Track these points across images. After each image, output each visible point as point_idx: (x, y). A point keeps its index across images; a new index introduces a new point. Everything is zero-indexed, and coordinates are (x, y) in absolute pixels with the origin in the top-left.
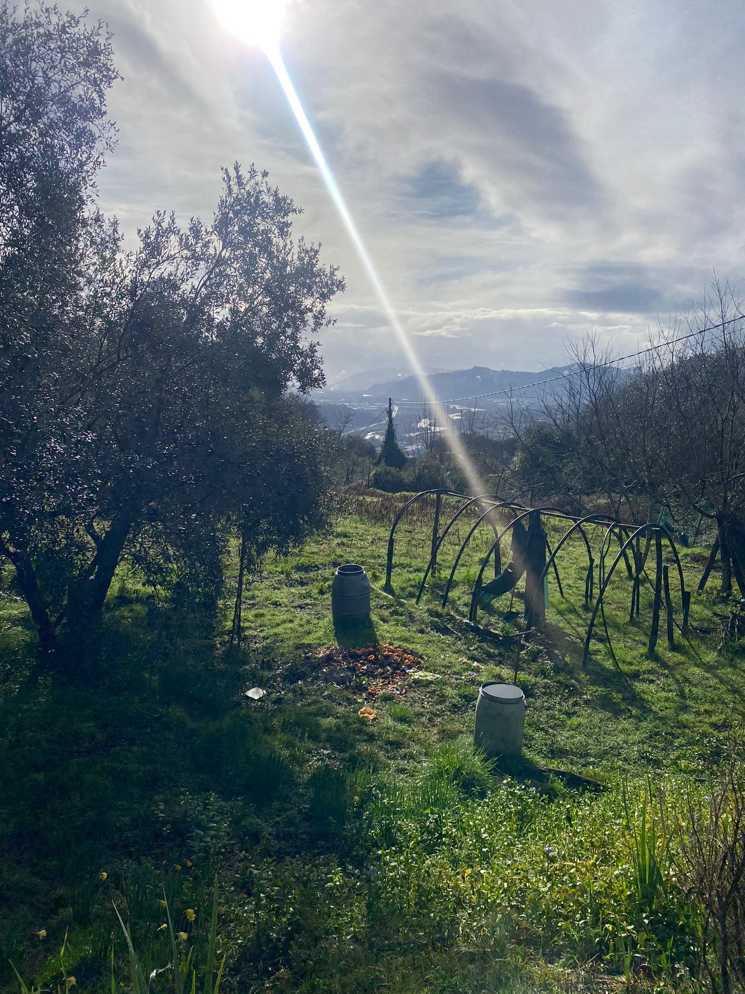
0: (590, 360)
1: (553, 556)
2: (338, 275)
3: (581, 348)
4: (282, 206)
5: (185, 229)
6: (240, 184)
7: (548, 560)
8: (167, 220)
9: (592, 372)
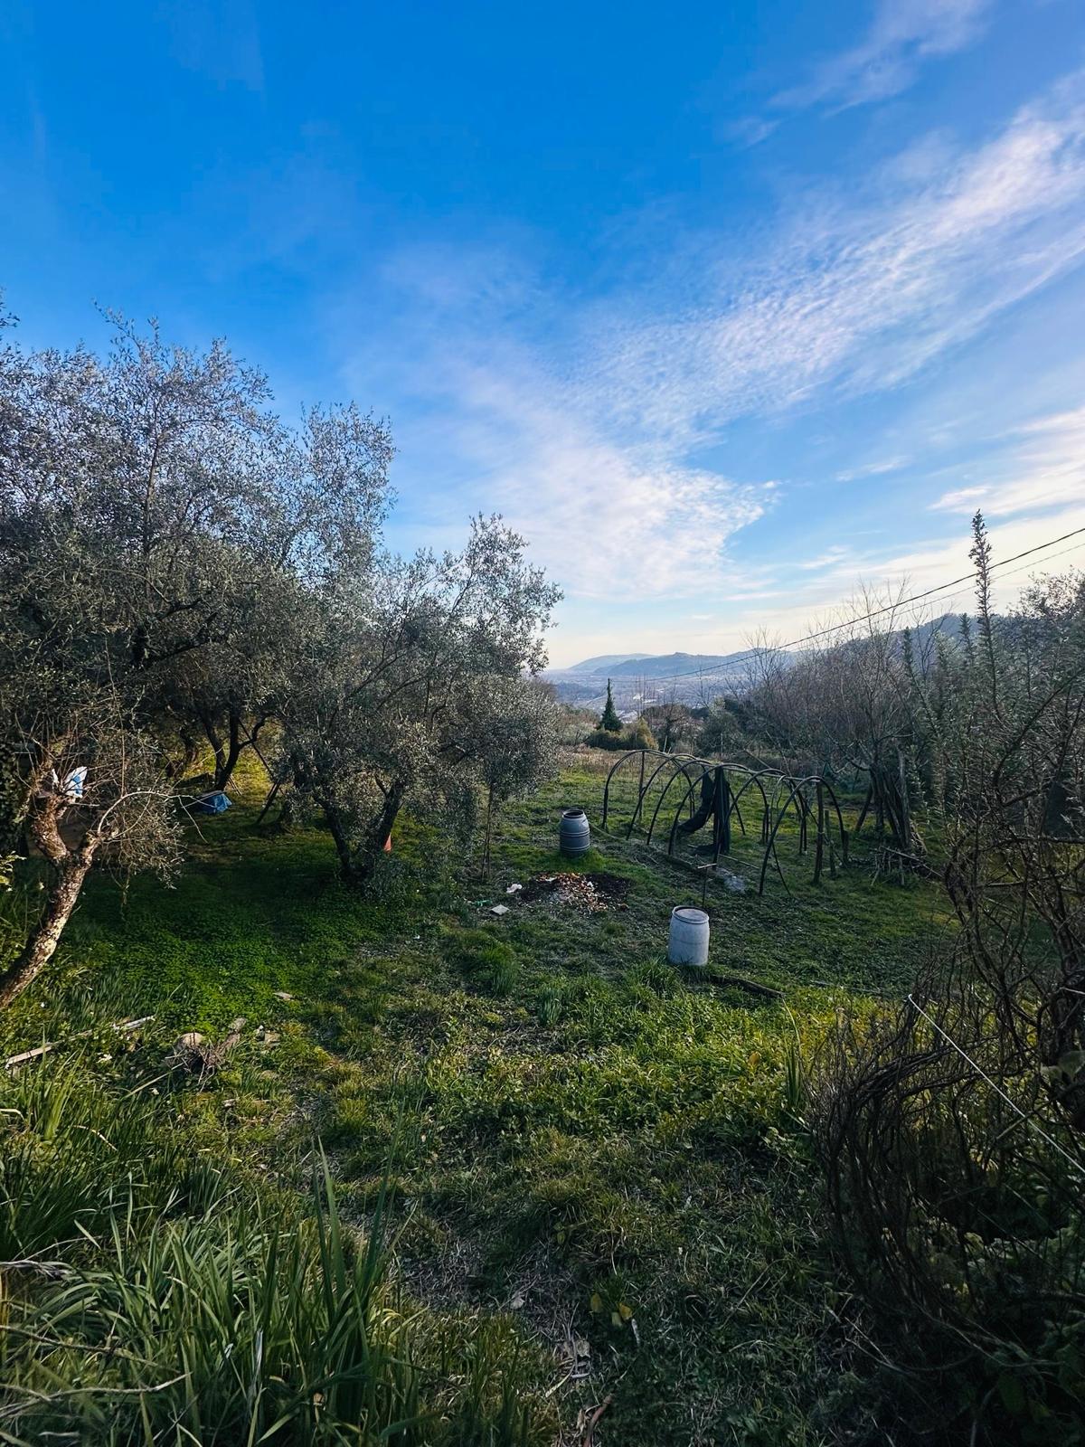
0: (762, 646)
1: (735, 801)
2: (559, 590)
3: (755, 637)
4: (515, 542)
5: (440, 560)
6: (483, 527)
7: (731, 803)
8: (427, 554)
9: (764, 656)
